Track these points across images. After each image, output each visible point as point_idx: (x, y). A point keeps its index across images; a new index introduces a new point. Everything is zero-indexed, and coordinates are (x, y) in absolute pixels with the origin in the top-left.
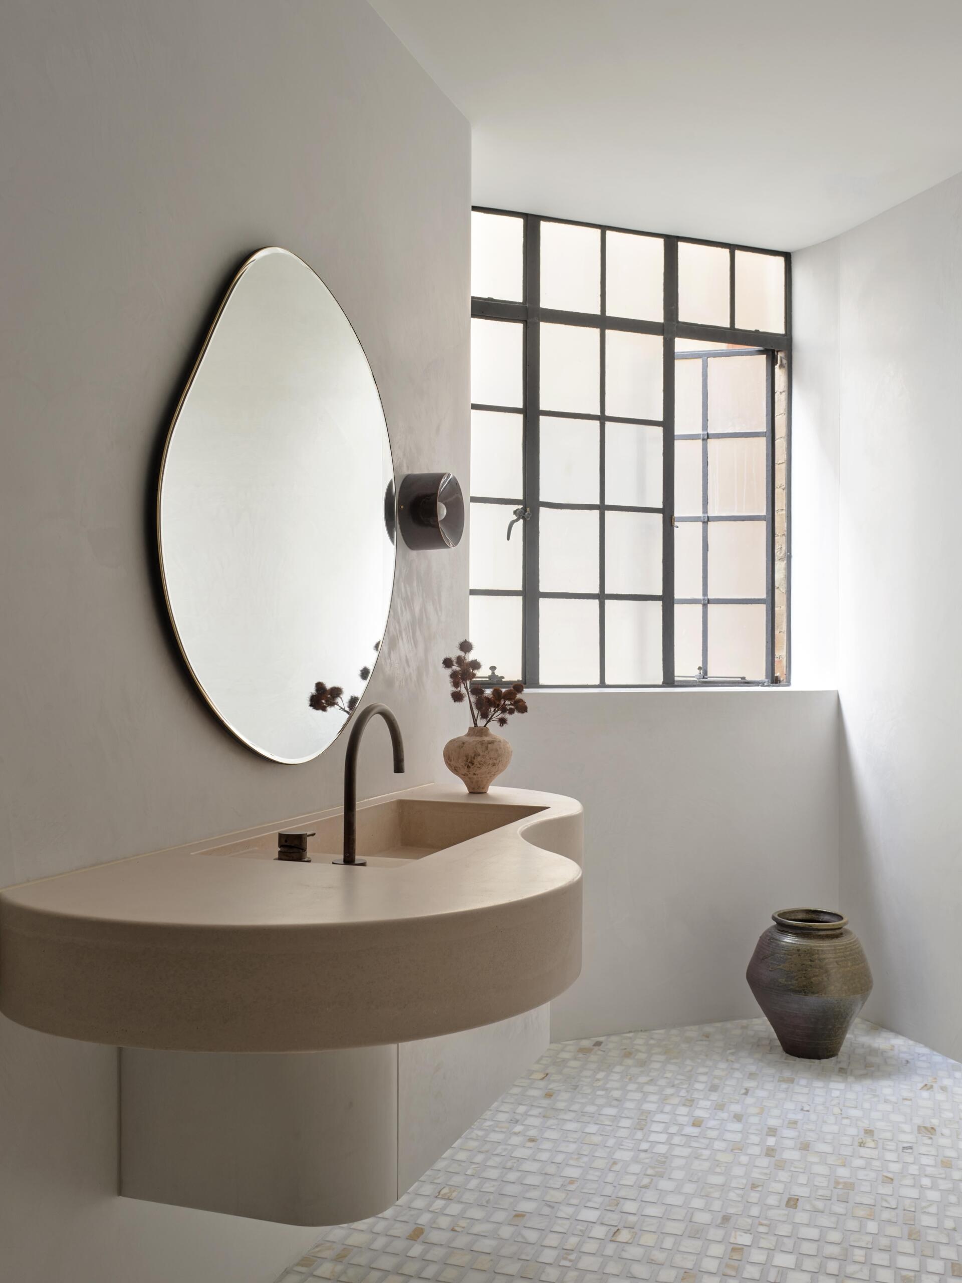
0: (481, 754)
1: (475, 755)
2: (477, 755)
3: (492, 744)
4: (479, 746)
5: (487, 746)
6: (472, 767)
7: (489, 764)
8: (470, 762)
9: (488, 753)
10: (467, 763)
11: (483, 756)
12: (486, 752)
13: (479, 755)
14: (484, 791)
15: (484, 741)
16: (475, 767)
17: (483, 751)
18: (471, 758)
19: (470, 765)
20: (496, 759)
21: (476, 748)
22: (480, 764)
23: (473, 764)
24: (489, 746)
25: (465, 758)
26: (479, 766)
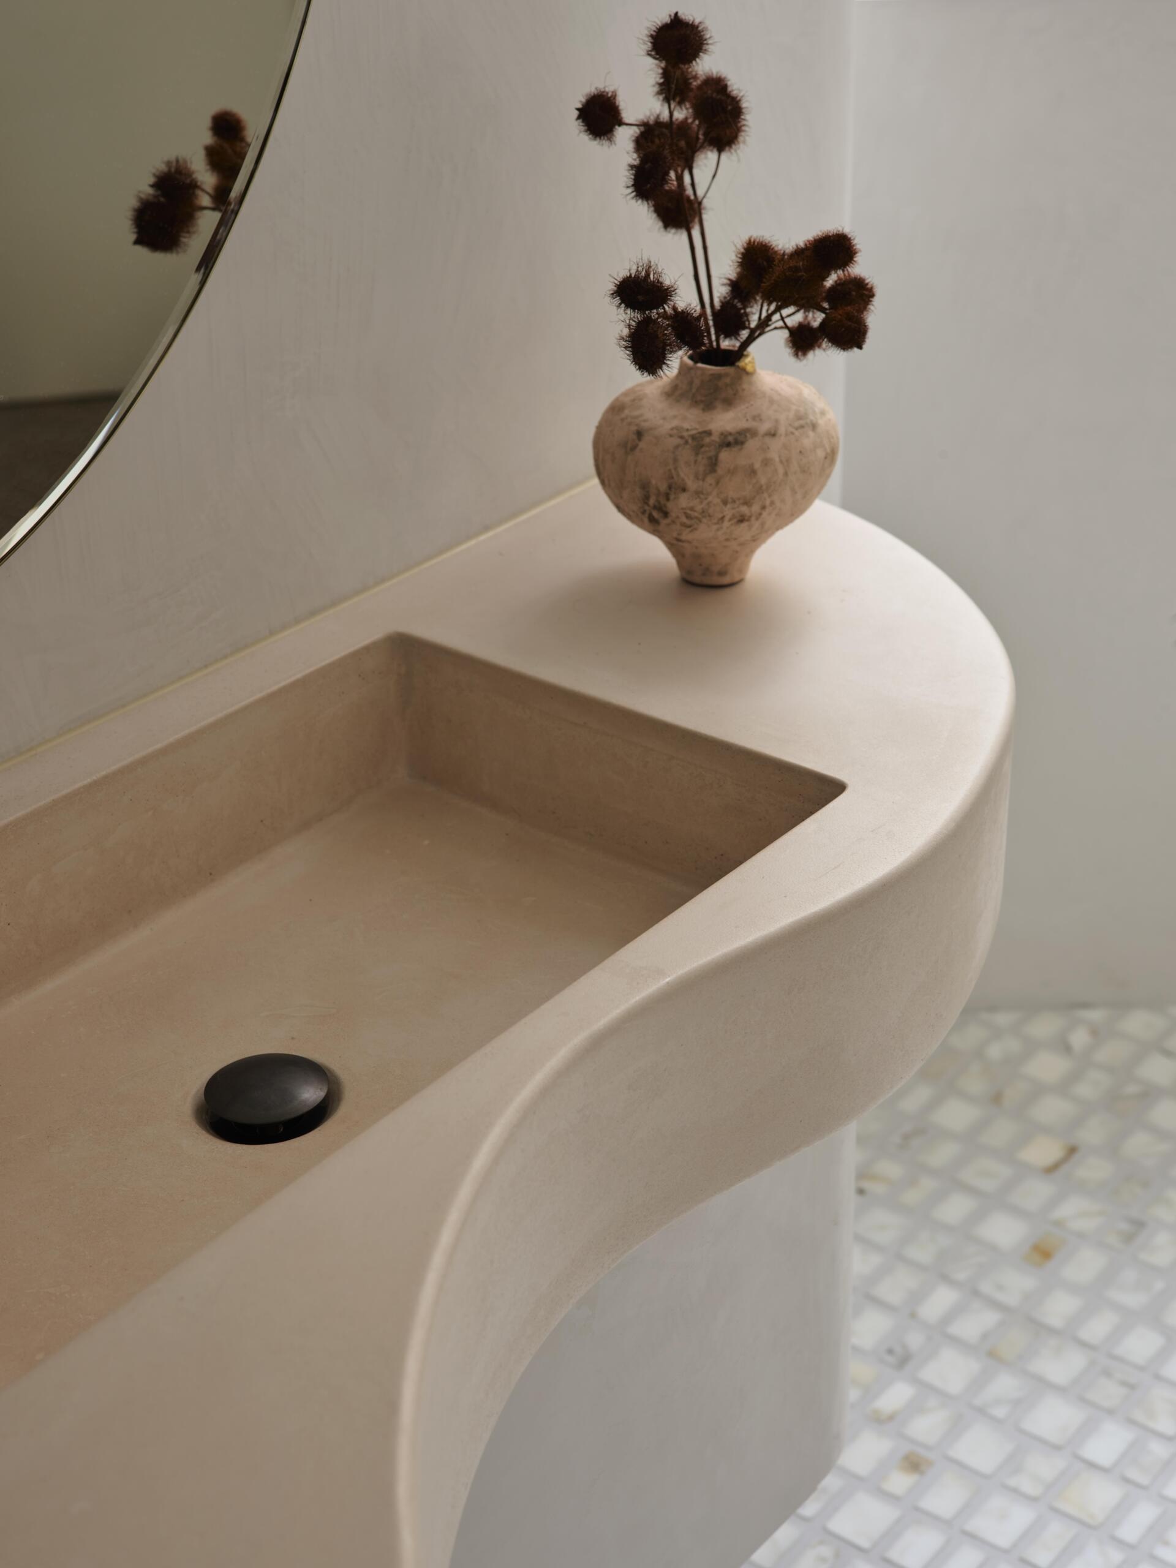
0: (692, 485)
1: (670, 487)
2: (675, 487)
3: (735, 449)
4: (686, 454)
5: (716, 457)
6: (664, 522)
7: (723, 518)
8: (655, 507)
9: (718, 483)
10: (647, 508)
11: (698, 493)
12: (710, 480)
13: (684, 490)
14: (726, 580)
15: (709, 433)
16: (674, 522)
17: (697, 477)
18: (659, 494)
19: (655, 514)
20: (747, 503)
21: (675, 460)
22: (688, 517)
23: (666, 514)
24: (725, 455)
25: (638, 492)
26: (688, 522)
